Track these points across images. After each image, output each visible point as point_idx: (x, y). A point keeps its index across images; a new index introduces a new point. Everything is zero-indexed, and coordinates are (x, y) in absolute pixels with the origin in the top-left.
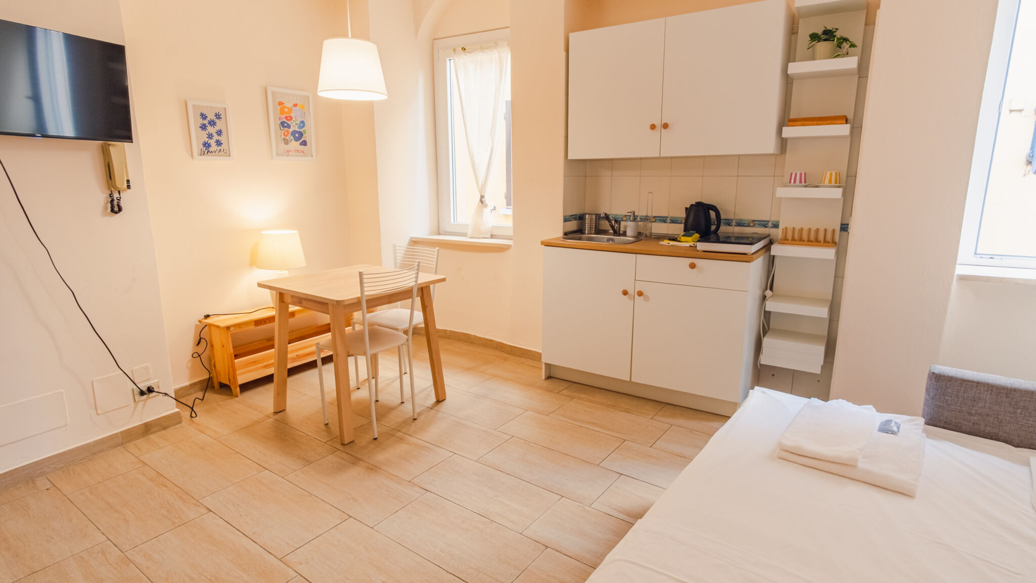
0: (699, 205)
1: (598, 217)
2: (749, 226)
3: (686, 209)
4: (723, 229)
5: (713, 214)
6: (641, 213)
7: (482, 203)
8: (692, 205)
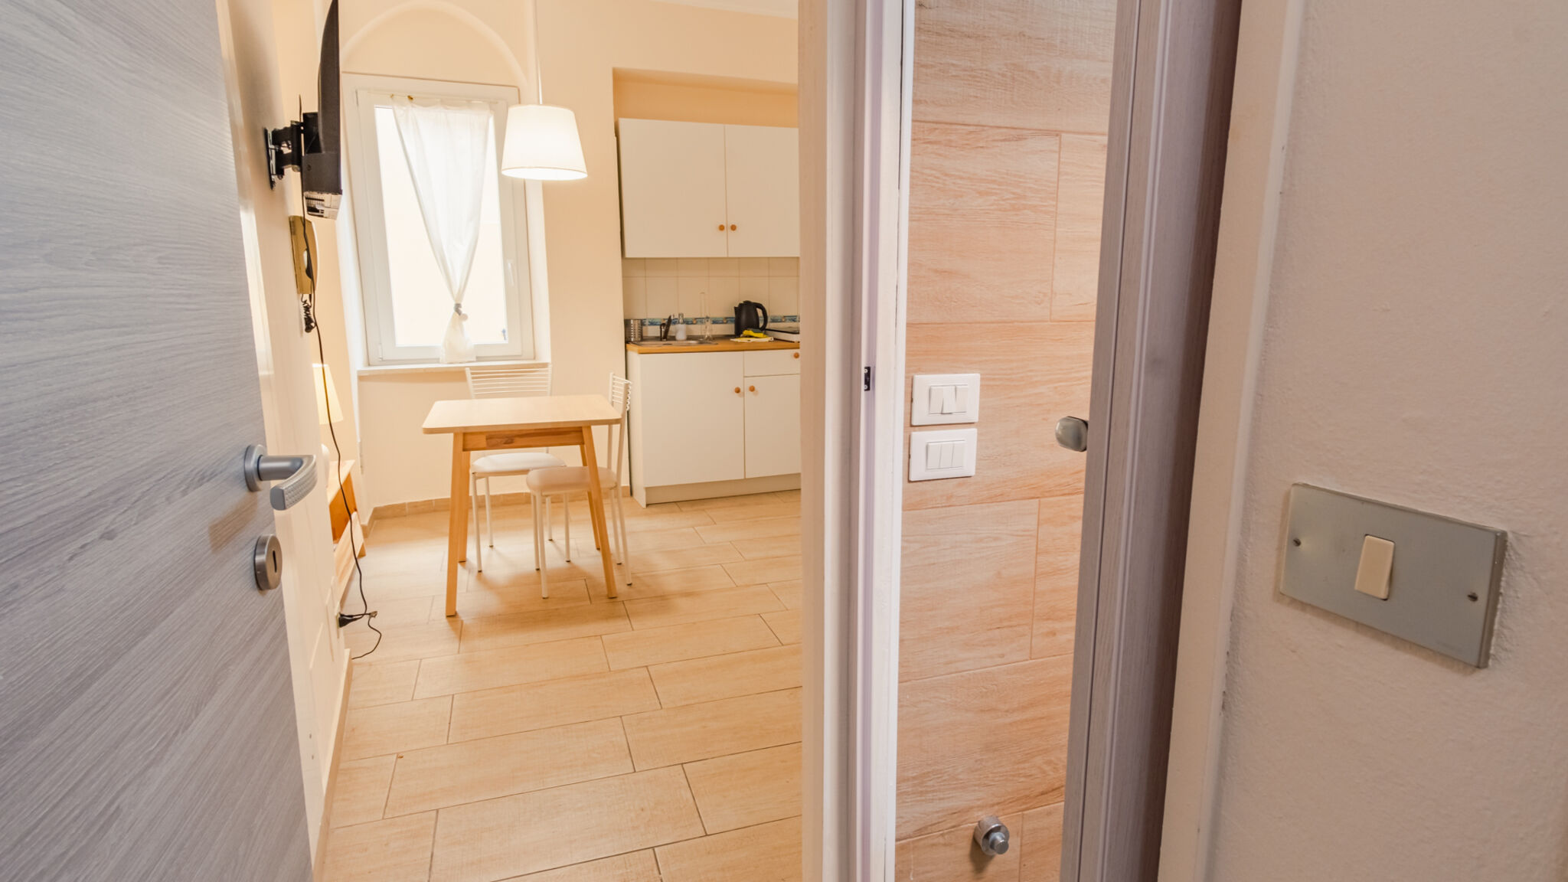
0: (747, 303)
1: (642, 323)
2: (781, 321)
3: (735, 308)
4: (770, 325)
5: (760, 312)
6: (688, 315)
7: (460, 314)
8: (741, 305)
